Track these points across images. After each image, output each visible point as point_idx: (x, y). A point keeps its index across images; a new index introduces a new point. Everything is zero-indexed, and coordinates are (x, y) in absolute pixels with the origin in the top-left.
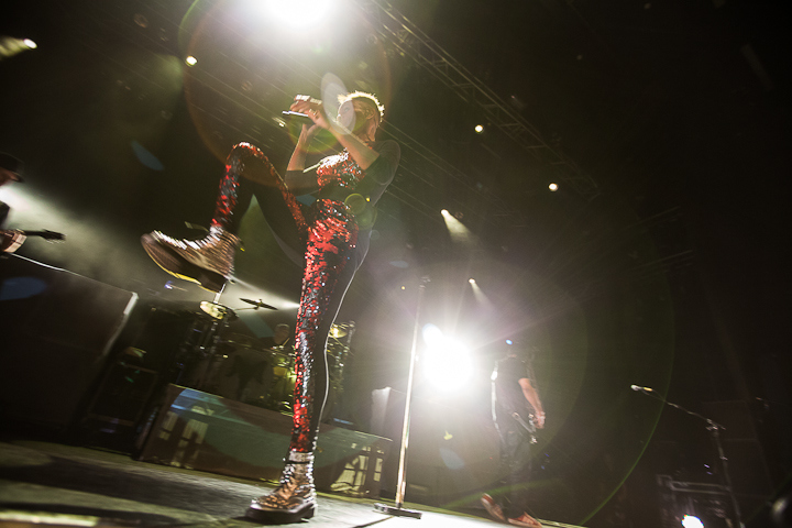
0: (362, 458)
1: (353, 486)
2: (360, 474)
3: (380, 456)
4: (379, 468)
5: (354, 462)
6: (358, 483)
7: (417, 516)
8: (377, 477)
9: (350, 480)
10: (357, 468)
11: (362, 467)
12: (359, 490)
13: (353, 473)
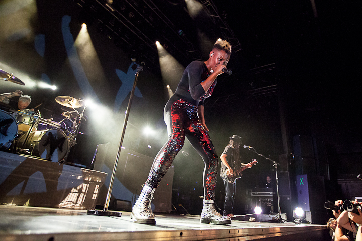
0: (85, 185)
1: (76, 203)
2: (82, 195)
3: (98, 183)
4: (96, 191)
5: (78, 188)
6: (80, 201)
7: (118, 215)
8: (94, 197)
9: (74, 200)
10: (80, 191)
11: (84, 191)
12: (81, 206)
13: (77, 195)
